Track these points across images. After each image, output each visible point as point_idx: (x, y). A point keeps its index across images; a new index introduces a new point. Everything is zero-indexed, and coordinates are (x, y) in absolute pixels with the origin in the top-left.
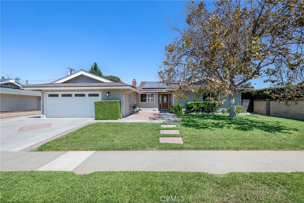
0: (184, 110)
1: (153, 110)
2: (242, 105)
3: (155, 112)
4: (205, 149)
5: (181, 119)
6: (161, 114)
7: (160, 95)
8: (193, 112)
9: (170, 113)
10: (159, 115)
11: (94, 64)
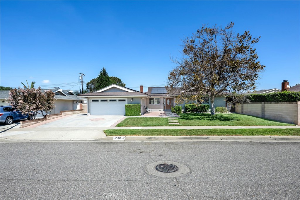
0: (183, 110)
1: (159, 111)
2: (226, 106)
3: (160, 112)
4: (188, 126)
5: (180, 116)
6: (165, 113)
7: (165, 99)
8: (189, 111)
9: (173, 112)
10: (164, 114)
11: (103, 70)
